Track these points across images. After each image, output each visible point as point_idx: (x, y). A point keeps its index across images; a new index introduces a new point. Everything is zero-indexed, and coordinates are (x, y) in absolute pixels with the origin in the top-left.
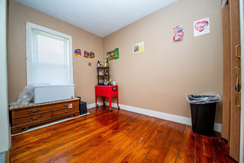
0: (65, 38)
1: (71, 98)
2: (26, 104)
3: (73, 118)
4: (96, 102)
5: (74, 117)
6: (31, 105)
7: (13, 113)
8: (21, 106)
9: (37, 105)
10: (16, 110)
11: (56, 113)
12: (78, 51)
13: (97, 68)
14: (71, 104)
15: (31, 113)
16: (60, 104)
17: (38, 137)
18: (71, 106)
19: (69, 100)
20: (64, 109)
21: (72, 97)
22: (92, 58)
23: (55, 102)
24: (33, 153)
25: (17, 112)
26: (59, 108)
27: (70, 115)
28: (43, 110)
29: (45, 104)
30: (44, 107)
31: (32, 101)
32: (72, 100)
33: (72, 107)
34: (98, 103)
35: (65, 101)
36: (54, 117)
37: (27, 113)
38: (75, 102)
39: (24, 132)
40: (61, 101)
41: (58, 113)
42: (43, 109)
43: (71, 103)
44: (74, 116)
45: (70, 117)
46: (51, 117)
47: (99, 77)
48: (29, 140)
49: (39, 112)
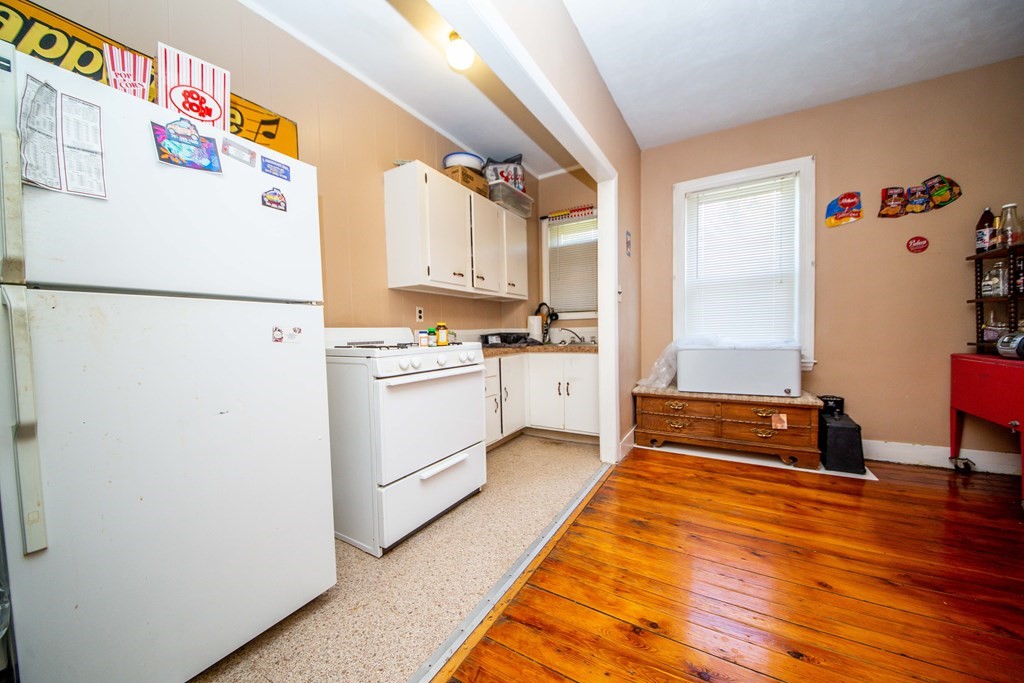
0: (783, 176)
1: (785, 395)
2: (660, 387)
3: (791, 468)
4: (956, 445)
5: (795, 466)
6: (669, 392)
7: (639, 400)
8: (651, 391)
9: (682, 395)
10: (645, 397)
11: (728, 430)
12: (845, 201)
13: (974, 253)
14: (784, 417)
15: (669, 412)
16: (744, 408)
17: (665, 468)
18: (782, 421)
19: (775, 401)
20: (757, 426)
21: (788, 391)
22: (937, 207)
23: (725, 397)
24: (638, 488)
25: (645, 400)
26: (738, 417)
27: (777, 452)
28: (695, 412)
29: (699, 396)
30: (699, 404)
31: (674, 383)
32: (788, 401)
33: (785, 426)
34: (965, 453)
35: (760, 400)
36: (724, 440)
37: (661, 408)
38: (800, 412)
39: (655, 449)
40: (745, 398)
41: (736, 431)
42: (696, 409)
43: (783, 410)
44: (793, 460)
45: (777, 457)
46: (715, 436)
47: (981, 305)
48: (649, 465)
49: (685, 413)
